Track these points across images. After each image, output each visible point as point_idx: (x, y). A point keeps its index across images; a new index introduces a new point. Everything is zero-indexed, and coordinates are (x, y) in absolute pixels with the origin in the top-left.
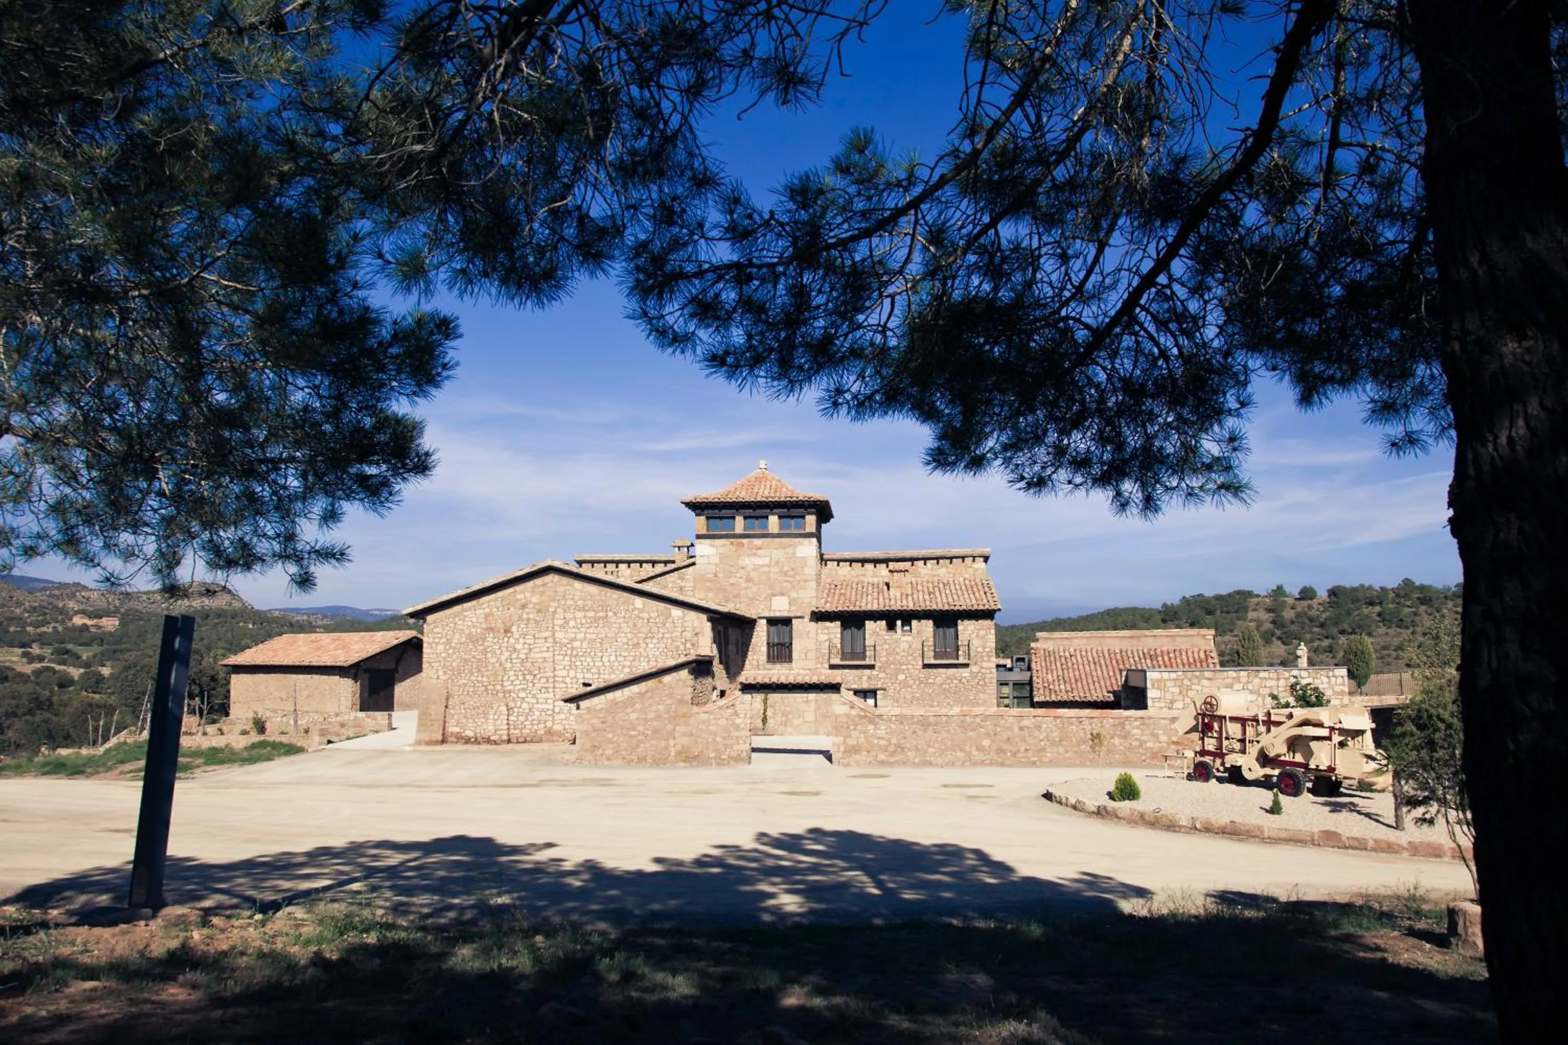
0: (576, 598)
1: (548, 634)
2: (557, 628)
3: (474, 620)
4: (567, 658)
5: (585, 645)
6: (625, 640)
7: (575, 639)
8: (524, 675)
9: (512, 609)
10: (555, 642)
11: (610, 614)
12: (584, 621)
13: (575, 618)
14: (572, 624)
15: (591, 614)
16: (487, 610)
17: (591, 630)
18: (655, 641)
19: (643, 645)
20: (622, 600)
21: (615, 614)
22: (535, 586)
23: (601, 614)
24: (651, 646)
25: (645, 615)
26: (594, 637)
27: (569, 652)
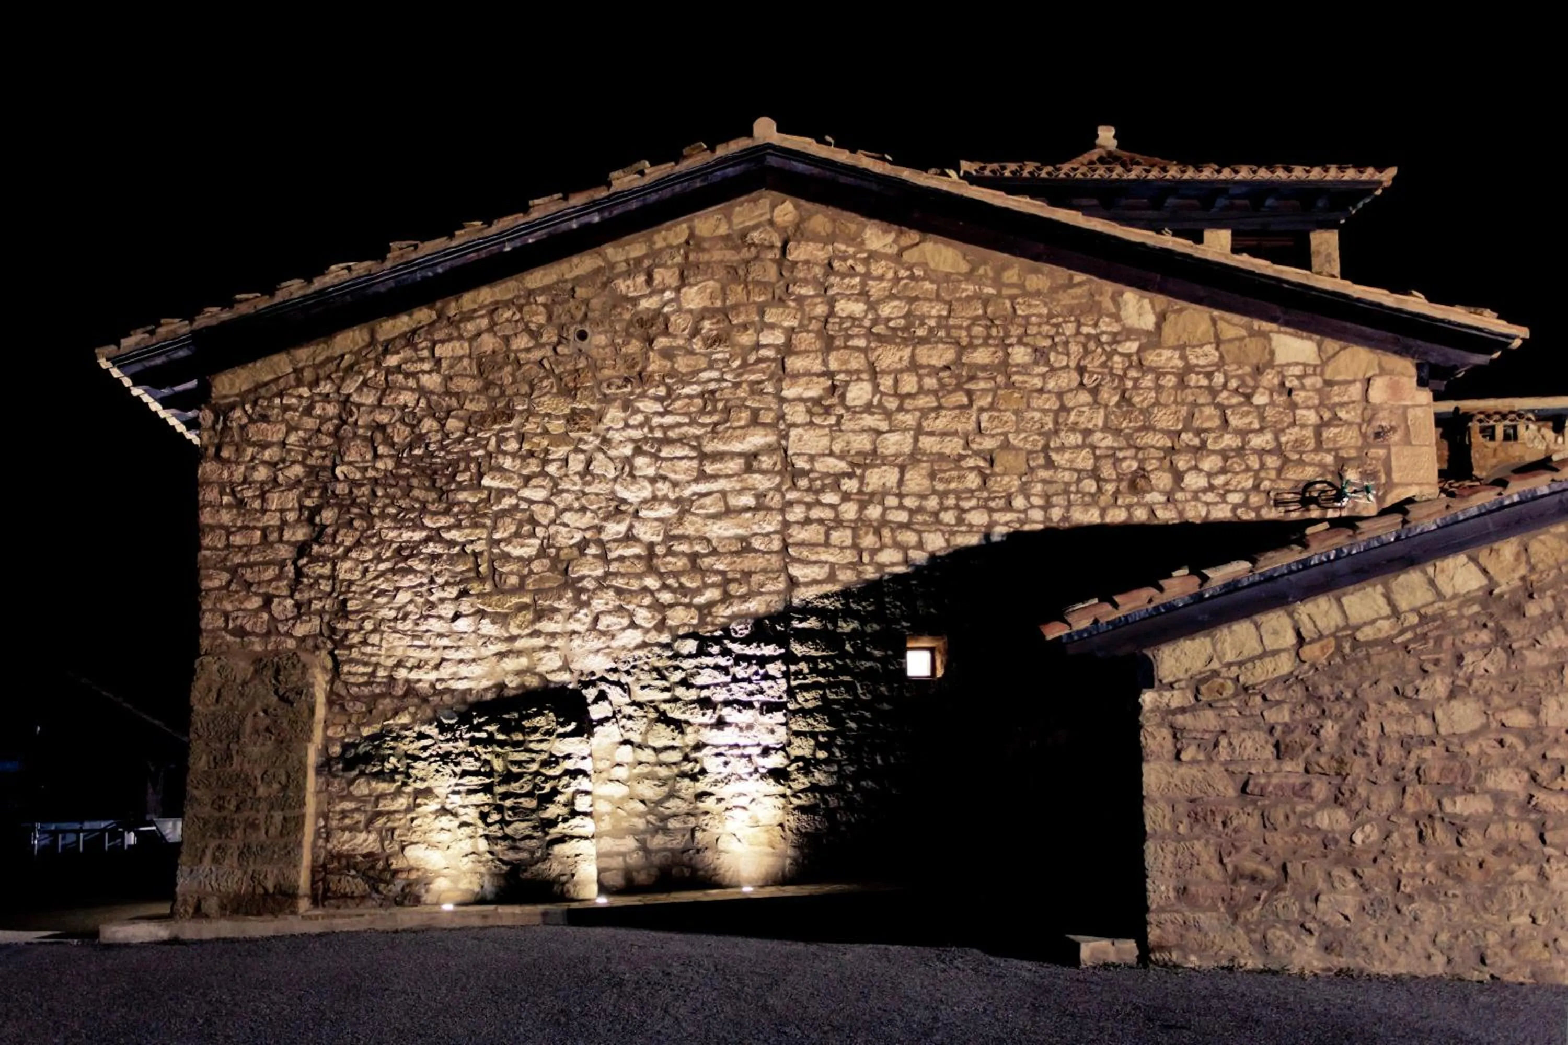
0: (876, 289)
1: (757, 439)
2: (798, 414)
3: (431, 381)
4: (842, 536)
5: (916, 480)
6: (1084, 460)
7: (872, 458)
8: (659, 607)
9: (599, 339)
10: (791, 473)
11: (1020, 355)
12: (909, 384)
13: (874, 373)
14: (858, 393)
15: (940, 355)
16: (489, 343)
17: (940, 423)
18: (1210, 463)
19: (1163, 480)
20: (1066, 299)
21: (1041, 355)
22: (693, 242)
23: (981, 356)
24: (1194, 481)
25: (1166, 358)
26: (953, 446)
27: (849, 511)
